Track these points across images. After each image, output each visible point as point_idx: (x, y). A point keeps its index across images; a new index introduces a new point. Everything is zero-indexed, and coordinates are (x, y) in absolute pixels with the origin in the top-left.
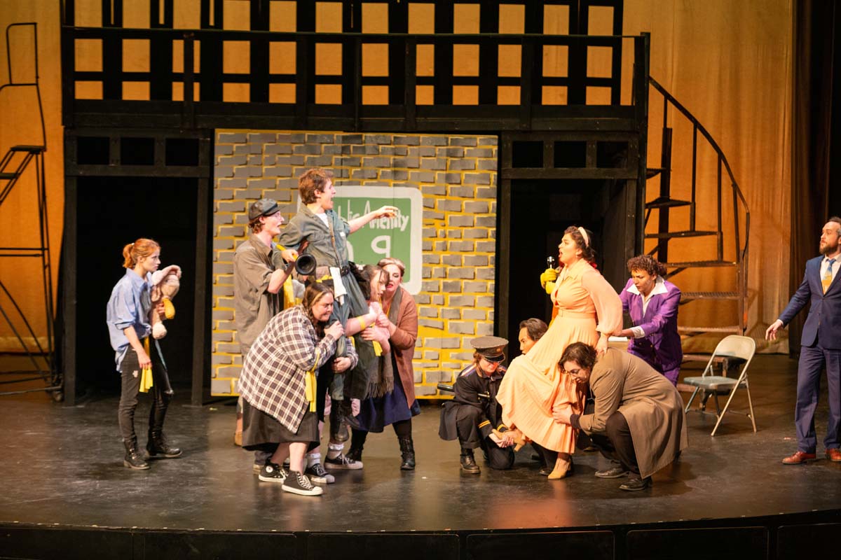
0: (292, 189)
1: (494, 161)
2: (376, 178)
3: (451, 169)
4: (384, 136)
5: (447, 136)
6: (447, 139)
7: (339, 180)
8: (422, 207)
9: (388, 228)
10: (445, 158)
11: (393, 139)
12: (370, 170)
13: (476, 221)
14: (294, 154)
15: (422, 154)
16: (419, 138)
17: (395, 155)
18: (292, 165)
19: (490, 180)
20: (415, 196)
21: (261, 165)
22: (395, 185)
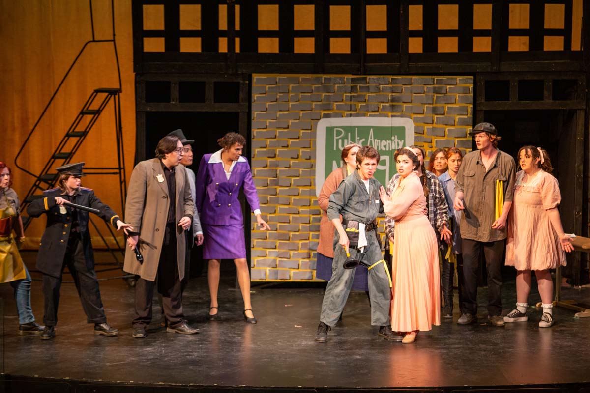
0: (312, 120)
1: (471, 96)
2: (378, 111)
3: (436, 103)
4: (383, 78)
5: (433, 77)
6: (434, 79)
7: (349, 113)
8: (414, 133)
9: (388, 149)
10: (432, 94)
11: (390, 80)
12: (373, 104)
13: (456, 143)
14: (313, 93)
15: (413, 92)
16: (412, 78)
17: (393, 92)
18: (312, 101)
19: (467, 111)
20: (409, 125)
21: (288, 101)
22: (392, 116)
